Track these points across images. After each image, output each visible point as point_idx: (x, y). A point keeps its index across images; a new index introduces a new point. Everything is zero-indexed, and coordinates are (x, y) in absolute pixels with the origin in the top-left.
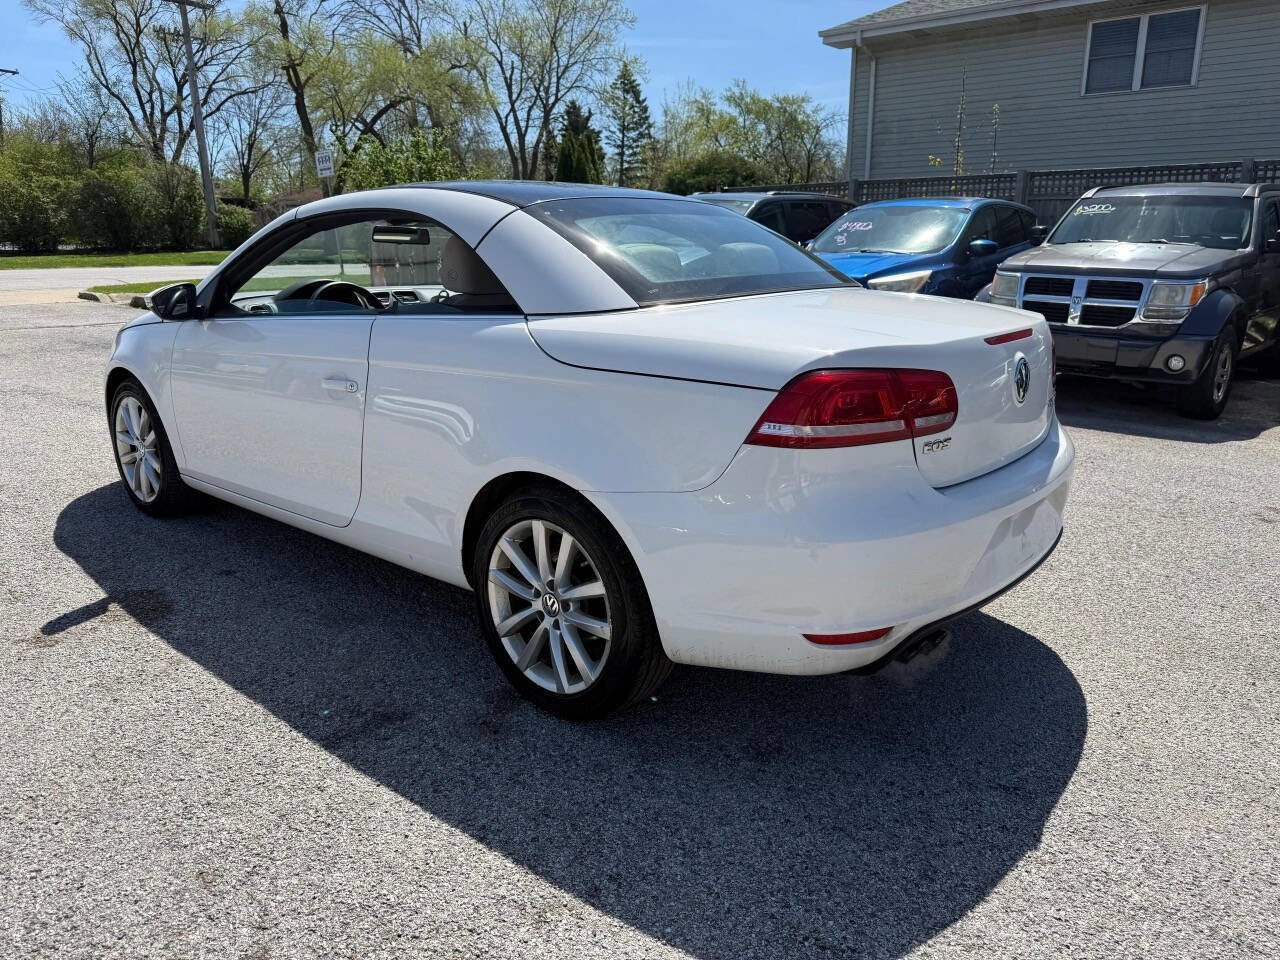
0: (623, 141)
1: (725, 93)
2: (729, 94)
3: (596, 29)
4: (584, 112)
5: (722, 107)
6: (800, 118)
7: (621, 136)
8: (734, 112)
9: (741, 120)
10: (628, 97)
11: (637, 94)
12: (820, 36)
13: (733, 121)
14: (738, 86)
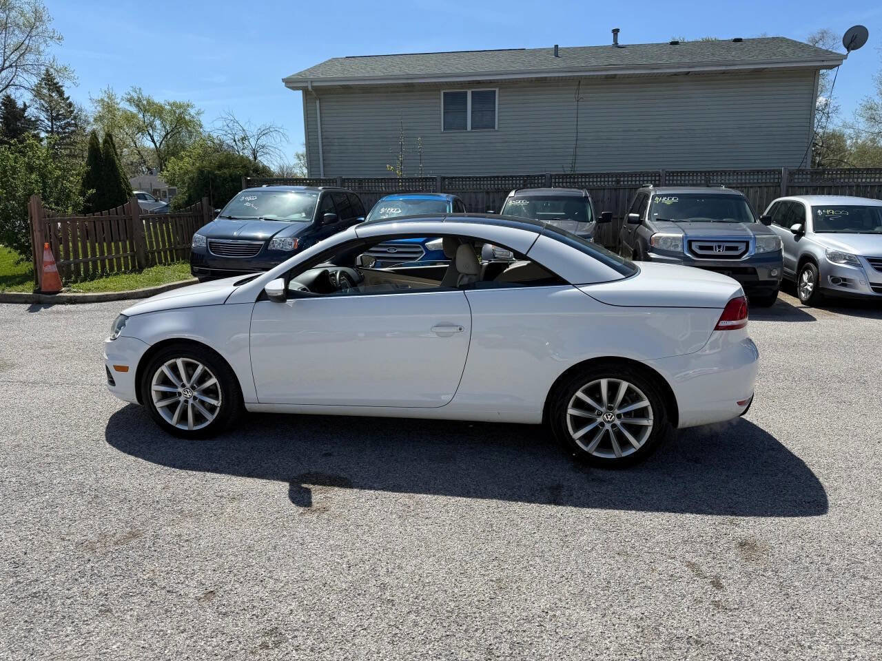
0: (52, 128)
1: (125, 96)
2: (129, 97)
3: (27, 42)
4: (20, 104)
5: (124, 105)
6: (187, 118)
7: (50, 124)
8: (134, 110)
9: (141, 116)
10: (54, 94)
11: (61, 93)
12: (283, 81)
13: (134, 116)
14: (136, 92)
